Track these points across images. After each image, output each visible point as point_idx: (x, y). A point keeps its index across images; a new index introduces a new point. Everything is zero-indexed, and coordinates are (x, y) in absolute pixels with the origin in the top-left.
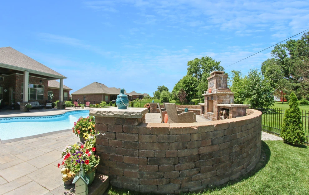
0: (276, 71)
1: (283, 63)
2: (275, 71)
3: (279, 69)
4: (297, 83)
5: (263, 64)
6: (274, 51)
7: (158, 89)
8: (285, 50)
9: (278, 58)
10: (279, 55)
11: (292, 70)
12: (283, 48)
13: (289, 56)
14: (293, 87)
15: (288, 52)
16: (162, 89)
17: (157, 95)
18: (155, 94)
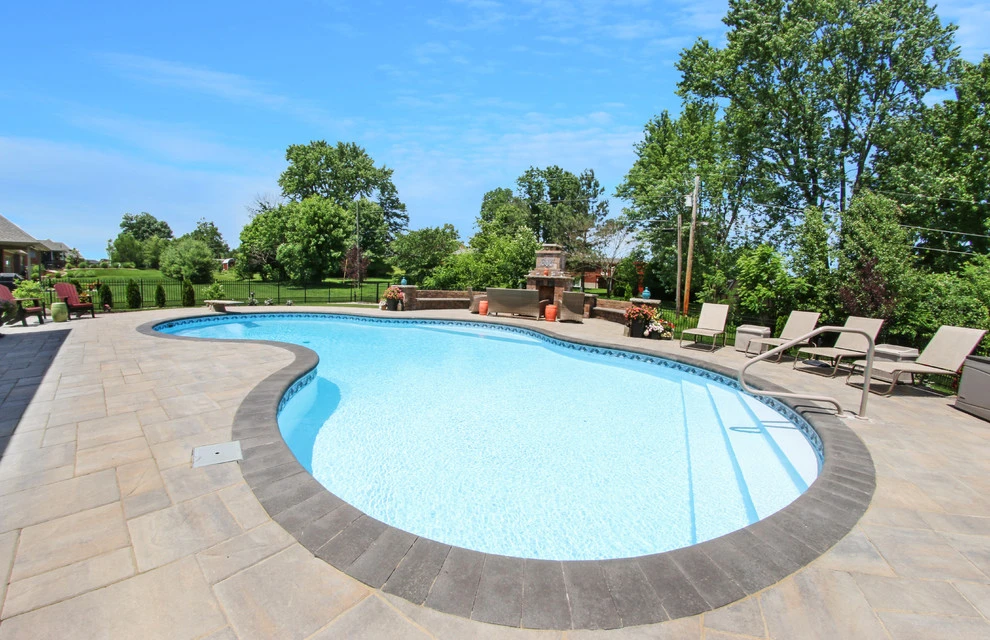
1: (535, 209)
7: (123, 226)
8: (543, 184)
9: (527, 196)
12: (540, 178)
13: (545, 197)
15: (546, 189)
16: (141, 229)
17: (125, 252)
18: (117, 245)
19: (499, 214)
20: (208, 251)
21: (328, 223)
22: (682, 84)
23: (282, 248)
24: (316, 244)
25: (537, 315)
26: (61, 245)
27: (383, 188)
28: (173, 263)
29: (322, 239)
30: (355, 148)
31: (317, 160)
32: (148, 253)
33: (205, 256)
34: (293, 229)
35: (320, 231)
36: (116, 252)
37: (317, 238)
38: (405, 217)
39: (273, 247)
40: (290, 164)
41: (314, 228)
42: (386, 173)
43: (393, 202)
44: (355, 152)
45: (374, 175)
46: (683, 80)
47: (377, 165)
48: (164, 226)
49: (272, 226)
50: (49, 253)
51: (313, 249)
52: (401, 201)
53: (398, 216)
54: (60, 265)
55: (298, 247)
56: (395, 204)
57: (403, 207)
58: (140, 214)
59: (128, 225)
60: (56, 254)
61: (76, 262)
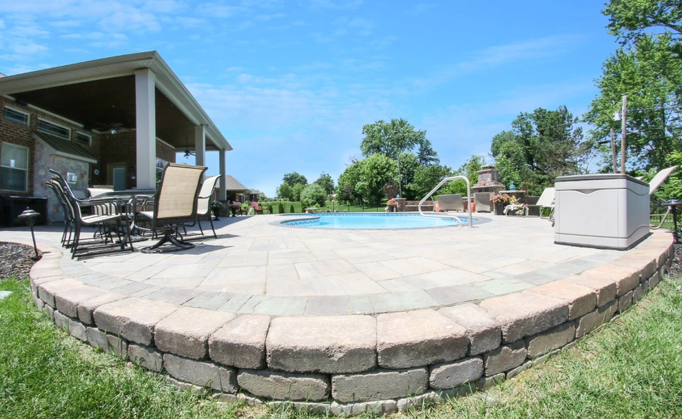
0: (516, 153)
1: (527, 143)
2: (514, 153)
3: (519, 149)
4: (544, 174)
5: (495, 139)
6: (515, 123)
7: (284, 180)
8: (532, 124)
9: (520, 134)
10: (522, 130)
11: (539, 156)
12: (529, 120)
13: (536, 133)
14: (539, 179)
15: (534, 127)
16: (292, 180)
17: (285, 193)
18: (281, 190)
19: (502, 150)
20: (323, 190)
21: (382, 168)
22: (610, 25)
23: (359, 184)
24: (376, 182)
25: (463, 209)
26: (258, 191)
27: (421, 143)
28: (306, 197)
29: (380, 178)
30: (402, 121)
31: (380, 131)
32: (294, 193)
33: (320, 192)
34: (363, 173)
35: (378, 174)
36: (280, 192)
37: (377, 178)
38: (437, 160)
39: (354, 184)
40: (365, 136)
41: (375, 171)
42: (421, 133)
43: (428, 151)
44: (402, 123)
45: (414, 136)
46: (611, 22)
47: (416, 130)
48: (303, 178)
49: (354, 174)
50: (252, 195)
51: (374, 185)
52: (434, 150)
53: (432, 160)
54: (257, 200)
55: (367, 183)
56: (430, 152)
57: (435, 154)
58: (292, 173)
59: (286, 179)
60: (255, 195)
61: (263, 199)
